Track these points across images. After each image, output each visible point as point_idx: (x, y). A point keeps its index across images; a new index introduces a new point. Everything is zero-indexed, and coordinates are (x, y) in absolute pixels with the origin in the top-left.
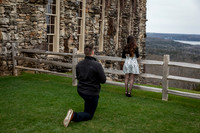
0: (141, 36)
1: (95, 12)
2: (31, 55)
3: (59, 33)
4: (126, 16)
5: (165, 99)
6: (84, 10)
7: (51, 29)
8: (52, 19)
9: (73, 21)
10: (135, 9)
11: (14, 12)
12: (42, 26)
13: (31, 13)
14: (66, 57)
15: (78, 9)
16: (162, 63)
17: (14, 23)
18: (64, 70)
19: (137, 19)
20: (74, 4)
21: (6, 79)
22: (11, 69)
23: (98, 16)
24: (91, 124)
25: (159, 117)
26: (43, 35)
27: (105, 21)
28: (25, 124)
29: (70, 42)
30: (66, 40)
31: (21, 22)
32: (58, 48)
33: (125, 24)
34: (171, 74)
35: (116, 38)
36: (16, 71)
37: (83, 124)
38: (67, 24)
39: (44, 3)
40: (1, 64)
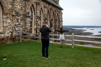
1: (46, 19)
3: (34, 27)
4: (56, 20)
6: (42, 19)
7: (31, 26)
8: (31, 22)
10: (58, 18)
11: (20, 20)
12: (29, 25)
13: (25, 20)
14: (36, 35)
15: (40, 18)
17: (20, 24)
18: (36, 39)
22: (19, 40)
26: (29, 28)
27: (49, 22)
29: (38, 30)
30: (36, 29)
31: (22, 24)
33: (55, 23)
35: (53, 28)
36: (21, 41)
38: (36, 24)
39: (29, 17)
40: (15, 39)
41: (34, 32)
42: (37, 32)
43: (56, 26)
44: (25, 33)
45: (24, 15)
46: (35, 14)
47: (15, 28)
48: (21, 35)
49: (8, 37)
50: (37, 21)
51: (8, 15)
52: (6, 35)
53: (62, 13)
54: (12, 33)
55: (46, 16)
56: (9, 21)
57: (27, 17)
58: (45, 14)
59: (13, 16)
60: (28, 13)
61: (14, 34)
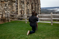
0: (39, 8)
2: (13, 16)
3: (19, 10)
5: (52, 25)
6: (25, 3)
7: (17, 9)
8: (17, 6)
9: (23, 6)
11: (7, 5)
12: (15, 8)
13: (12, 5)
16: (50, 15)
17: (8, 8)
18: (21, 19)
19: (38, 4)
20: (22, 2)
25: (53, 30)
26: (15, 11)
28: (17, 36)
29: (22, 12)
33: (35, 6)
34: (53, 18)
36: (10, 21)
38: (21, 7)
39: (15, 2)
40: (5, 19)
41: (19, 14)
42: (22, 14)
43: (36, 8)
44: (12, 14)
47: (4, 11)
48: (9, 16)
54: (2, 15)
55: (28, 1)
57: (13, 2)
61: (4, 16)
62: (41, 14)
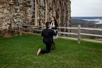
0: (69, 18)
1: (50, 9)
2: (26, 27)
3: (37, 18)
4: (63, 10)
5: (79, 43)
6: (46, 9)
7: (33, 17)
8: (34, 13)
9: (42, 13)
10: (66, 8)
11: (19, 10)
12: (30, 16)
13: (25, 11)
14: (40, 27)
15: (44, 8)
17: (19, 15)
19: (67, 12)
20: (42, 7)
21: (17, 37)
22: (19, 33)
23: (52, 11)
24: (49, 55)
26: (30, 19)
27: (55, 13)
29: (41, 21)
30: (40, 21)
31: (22, 14)
32: (36, 24)
33: (62, 14)
34: (81, 33)
35: (59, 19)
37: (46, 54)
38: (40, 14)
42: (40, 24)
45: (24, 4)
46: (37, 3)
47: (13, 20)
48: (20, 27)
49: (5, 30)
50: (40, 12)
51: (5, 5)
52: (4, 27)
53: (70, 2)
54: (10, 25)
55: (51, 5)
56: (6, 11)
57: (27, 6)
58: (50, 3)
59: (10, 5)
60: (29, 2)
61: (13, 26)
62: (70, 26)
